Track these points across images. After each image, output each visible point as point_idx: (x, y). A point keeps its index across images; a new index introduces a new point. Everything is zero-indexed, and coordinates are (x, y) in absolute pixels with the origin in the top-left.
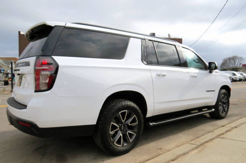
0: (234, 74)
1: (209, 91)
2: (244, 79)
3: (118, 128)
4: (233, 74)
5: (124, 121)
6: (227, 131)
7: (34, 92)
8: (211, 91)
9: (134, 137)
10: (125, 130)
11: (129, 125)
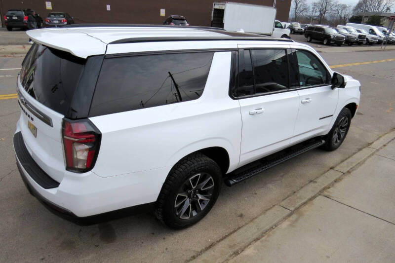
0: (372, 32)
1: (324, 118)
2: (385, 41)
3: (187, 197)
4: (370, 32)
5: (195, 187)
6: (336, 181)
7: (65, 169)
8: (326, 117)
9: (206, 204)
10: (195, 196)
11: (202, 190)
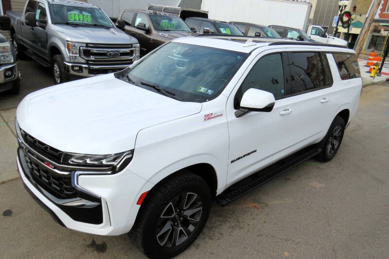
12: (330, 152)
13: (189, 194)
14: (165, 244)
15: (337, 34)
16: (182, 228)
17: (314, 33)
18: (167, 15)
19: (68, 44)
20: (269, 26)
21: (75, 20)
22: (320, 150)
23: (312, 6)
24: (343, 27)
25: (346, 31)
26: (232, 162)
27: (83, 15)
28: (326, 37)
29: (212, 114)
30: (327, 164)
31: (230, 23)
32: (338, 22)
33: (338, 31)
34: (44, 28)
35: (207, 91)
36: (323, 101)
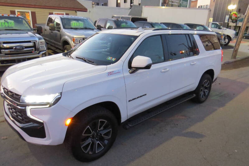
12: (203, 97)
13: (100, 121)
14: (88, 152)
15: (228, 27)
16: (98, 142)
17: (213, 27)
18: (124, 20)
19: (73, 39)
20: (185, 24)
21: (75, 26)
22: (194, 95)
23: (211, 10)
24: (233, 22)
25: (234, 24)
26: (129, 101)
27: (79, 23)
28: (221, 29)
29: (113, 72)
30: (201, 105)
31: (161, 23)
32: (229, 19)
33: (229, 25)
34: (59, 31)
35: (112, 59)
36: (192, 63)
